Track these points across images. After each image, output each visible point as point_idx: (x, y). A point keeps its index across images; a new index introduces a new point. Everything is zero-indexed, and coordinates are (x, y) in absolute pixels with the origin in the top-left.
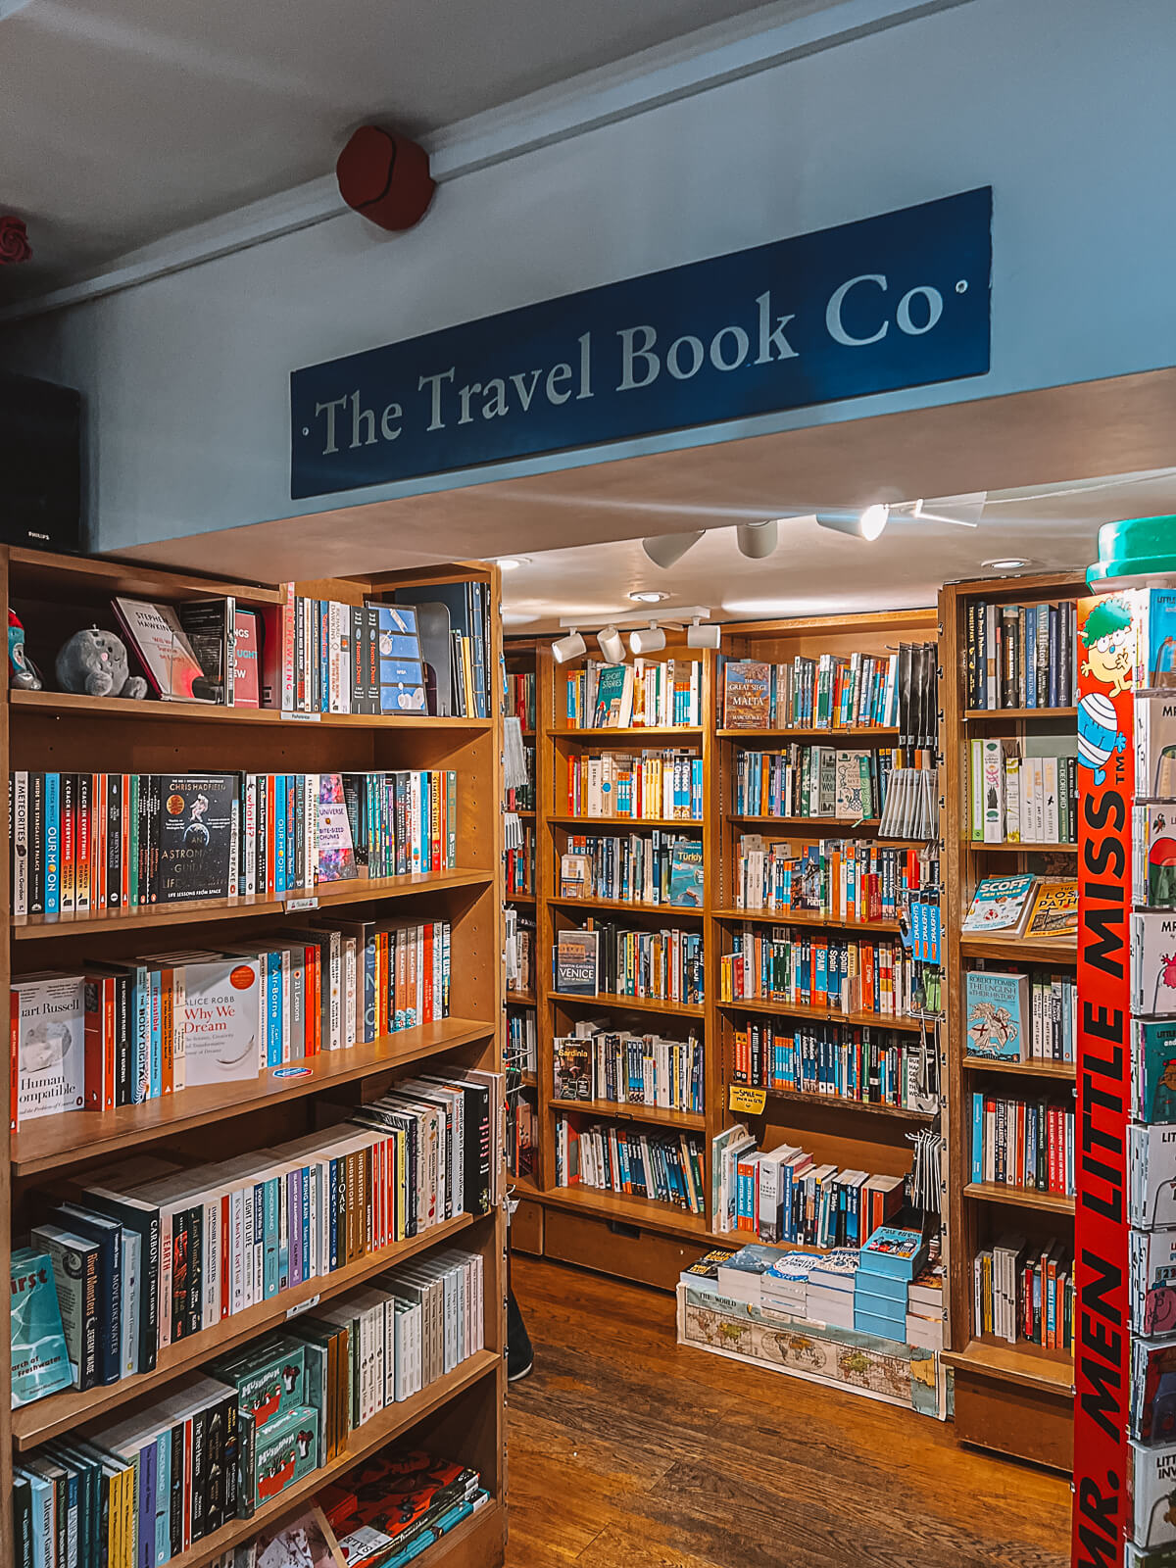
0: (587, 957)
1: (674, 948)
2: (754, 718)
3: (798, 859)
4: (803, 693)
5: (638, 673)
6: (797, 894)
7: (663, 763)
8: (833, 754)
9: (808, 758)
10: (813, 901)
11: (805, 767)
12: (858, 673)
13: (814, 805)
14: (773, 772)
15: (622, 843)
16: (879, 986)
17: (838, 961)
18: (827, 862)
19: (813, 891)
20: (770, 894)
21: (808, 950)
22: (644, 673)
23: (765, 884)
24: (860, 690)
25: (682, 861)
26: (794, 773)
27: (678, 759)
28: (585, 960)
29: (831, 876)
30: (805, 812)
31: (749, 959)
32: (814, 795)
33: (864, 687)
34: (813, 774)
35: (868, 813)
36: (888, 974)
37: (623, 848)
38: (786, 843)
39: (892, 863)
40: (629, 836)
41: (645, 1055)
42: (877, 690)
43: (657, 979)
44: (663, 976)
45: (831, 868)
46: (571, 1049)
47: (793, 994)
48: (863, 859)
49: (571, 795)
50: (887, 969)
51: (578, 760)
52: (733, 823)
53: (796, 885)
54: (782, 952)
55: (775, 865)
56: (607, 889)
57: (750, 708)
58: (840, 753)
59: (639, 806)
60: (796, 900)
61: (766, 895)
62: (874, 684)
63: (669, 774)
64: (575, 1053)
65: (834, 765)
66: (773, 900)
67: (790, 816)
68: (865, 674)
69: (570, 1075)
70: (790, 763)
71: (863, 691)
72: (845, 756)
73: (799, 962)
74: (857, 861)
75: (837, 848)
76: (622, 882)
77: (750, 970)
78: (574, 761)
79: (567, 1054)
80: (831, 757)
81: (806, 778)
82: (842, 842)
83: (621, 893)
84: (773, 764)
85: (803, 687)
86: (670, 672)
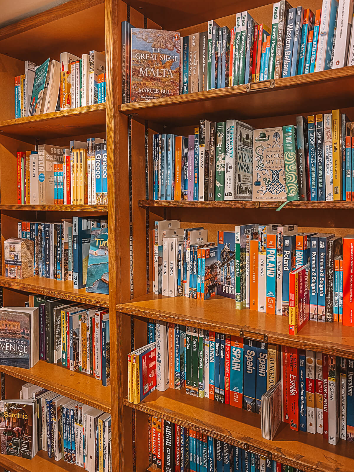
0: (22, 333)
1: (96, 329)
2: (163, 91)
3: (214, 244)
4: (217, 61)
5: (63, 66)
6: (212, 281)
7: (87, 153)
8: (250, 133)
9: (222, 135)
10: (230, 289)
11: (220, 144)
12: (281, 26)
13: (229, 188)
14: (186, 154)
15: (56, 229)
16: (305, 400)
17: (256, 364)
18: (243, 250)
19: (228, 279)
20: (184, 281)
21: (222, 346)
22: (70, 67)
23: (179, 271)
24: (284, 47)
25: (98, 247)
26: (207, 153)
27: (98, 147)
28: (21, 336)
29: (248, 266)
30: (219, 195)
31: (161, 351)
32: (229, 176)
33: (288, 42)
34: (228, 152)
35: (294, 194)
36: (316, 386)
37: (56, 233)
38: (202, 228)
39: (323, 254)
40: (61, 222)
41: (76, 420)
42: (304, 45)
43: (84, 355)
44: (88, 353)
45: (248, 256)
46: (14, 411)
47: (207, 390)
48: (286, 248)
49: (19, 186)
50: (315, 382)
51: (23, 155)
52: (148, 209)
53: (211, 273)
54: (195, 346)
55: (189, 251)
56: (46, 270)
57: (158, 80)
58: (257, 134)
59: (69, 193)
60: (211, 288)
61: (180, 282)
62: (301, 37)
63: (91, 162)
64: (18, 415)
65: (251, 145)
66: (187, 287)
67: (203, 200)
68: (290, 26)
69: (14, 434)
70: (202, 142)
71: (288, 47)
72: (263, 135)
73: (213, 357)
74: (278, 251)
75: (255, 235)
76: (56, 264)
77: (163, 361)
78: (22, 156)
79: (11, 415)
80: (247, 136)
81: (220, 156)
82: (261, 228)
83: (56, 274)
84: (187, 145)
85: (217, 54)
86: (91, 64)
